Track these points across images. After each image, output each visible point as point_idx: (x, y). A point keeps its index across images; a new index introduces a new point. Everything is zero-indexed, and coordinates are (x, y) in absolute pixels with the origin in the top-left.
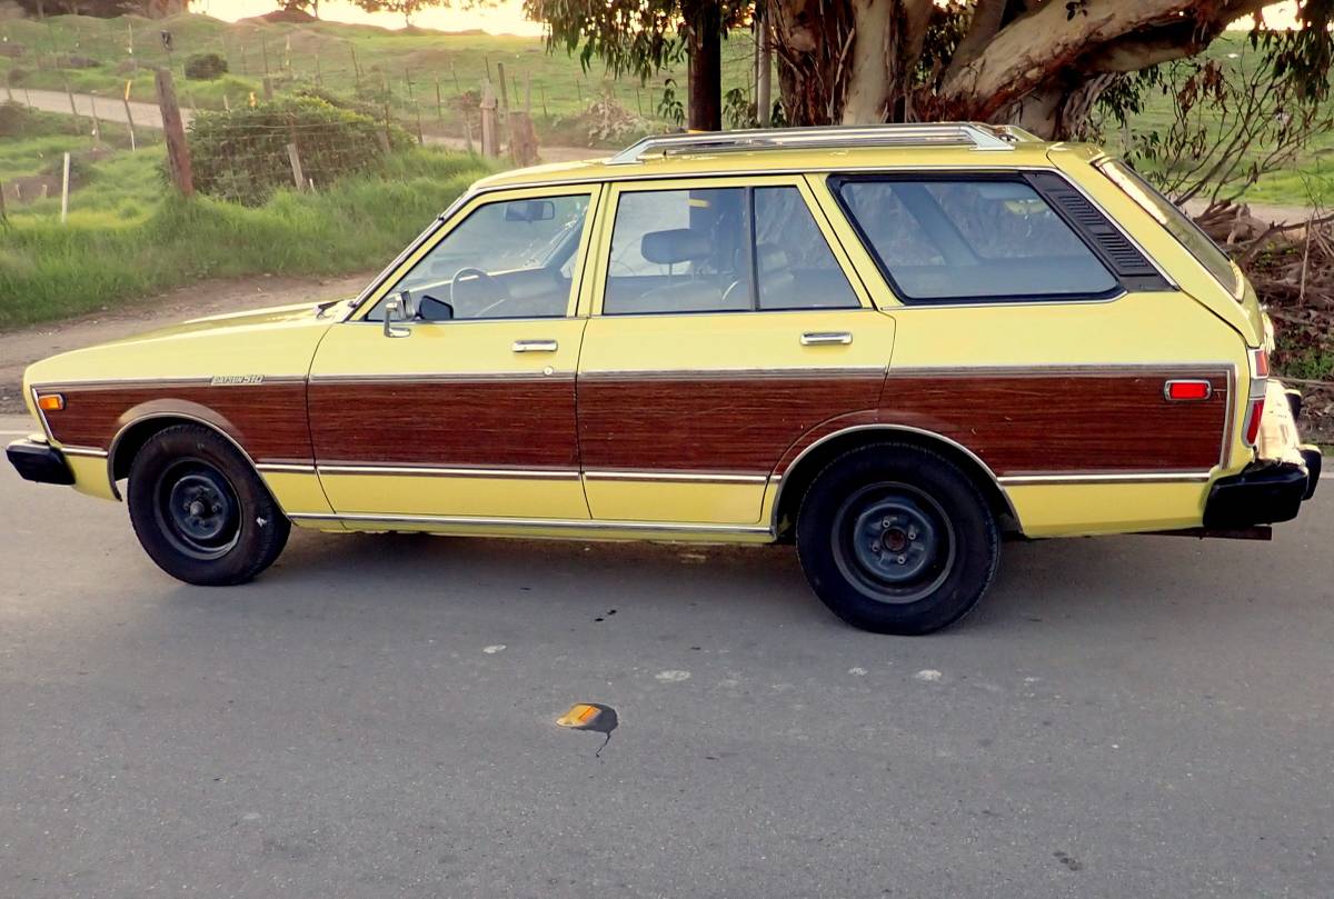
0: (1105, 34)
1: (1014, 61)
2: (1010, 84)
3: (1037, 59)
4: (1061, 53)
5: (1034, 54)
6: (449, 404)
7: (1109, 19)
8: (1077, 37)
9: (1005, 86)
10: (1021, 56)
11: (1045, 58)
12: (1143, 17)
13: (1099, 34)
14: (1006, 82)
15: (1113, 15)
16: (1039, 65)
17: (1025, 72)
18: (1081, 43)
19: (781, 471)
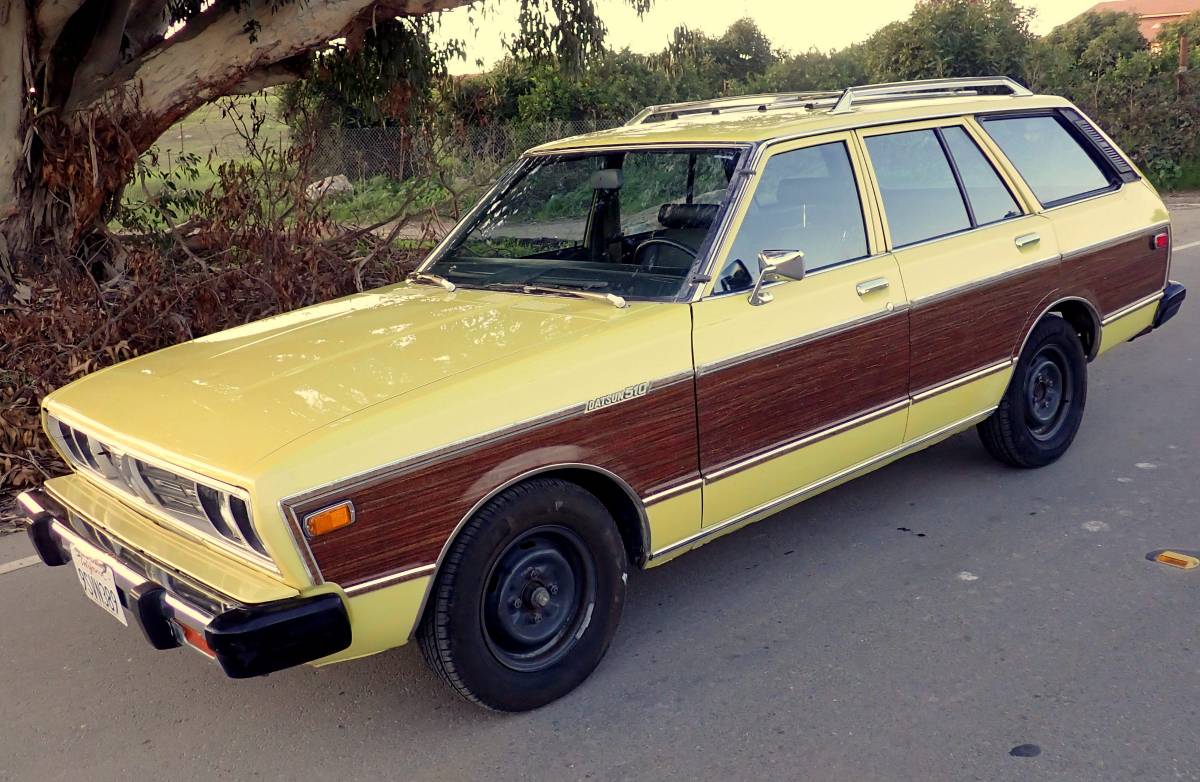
0: (272, 58)
1: (181, 82)
2: (182, 103)
3: (207, 80)
4: (235, 74)
5: (204, 75)
6: (823, 362)
7: (276, 45)
8: (248, 60)
9: (176, 105)
10: (188, 77)
11: (216, 79)
12: (306, 44)
13: (266, 58)
14: (178, 102)
15: (279, 41)
16: (212, 86)
17: (197, 92)
18: (252, 65)
19: (1016, 354)
